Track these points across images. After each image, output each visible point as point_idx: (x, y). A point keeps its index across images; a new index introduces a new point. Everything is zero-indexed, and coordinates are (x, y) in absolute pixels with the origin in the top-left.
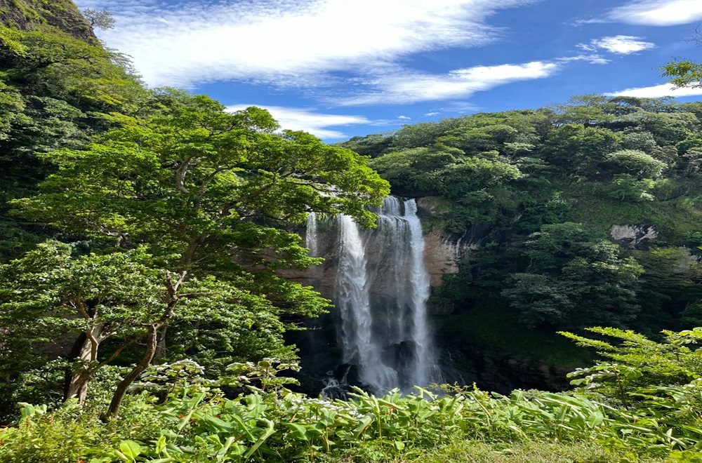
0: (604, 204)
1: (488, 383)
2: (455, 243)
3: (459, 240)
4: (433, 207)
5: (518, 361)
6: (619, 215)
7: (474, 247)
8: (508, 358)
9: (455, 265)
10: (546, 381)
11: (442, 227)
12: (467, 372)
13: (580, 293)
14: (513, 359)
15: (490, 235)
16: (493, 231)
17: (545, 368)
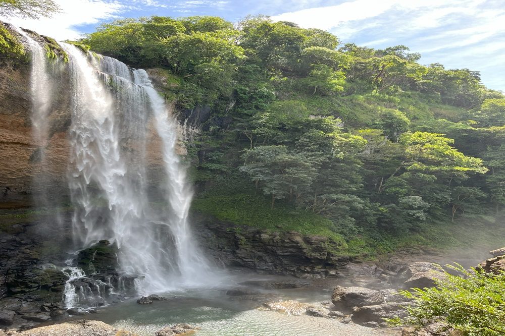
0: (300, 97)
1: (244, 260)
2: (182, 124)
3: (186, 121)
4: (164, 79)
5: (270, 235)
6: (314, 106)
7: (197, 131)
8: (259, 232)
9: (184, 146)
10: (305, 251)
11: (174, 101)
12: (221, 250)
13: (321, 162)
14: (266, 233)
15: (209, 120)
16: (211, 117)
17: (298, 239)
